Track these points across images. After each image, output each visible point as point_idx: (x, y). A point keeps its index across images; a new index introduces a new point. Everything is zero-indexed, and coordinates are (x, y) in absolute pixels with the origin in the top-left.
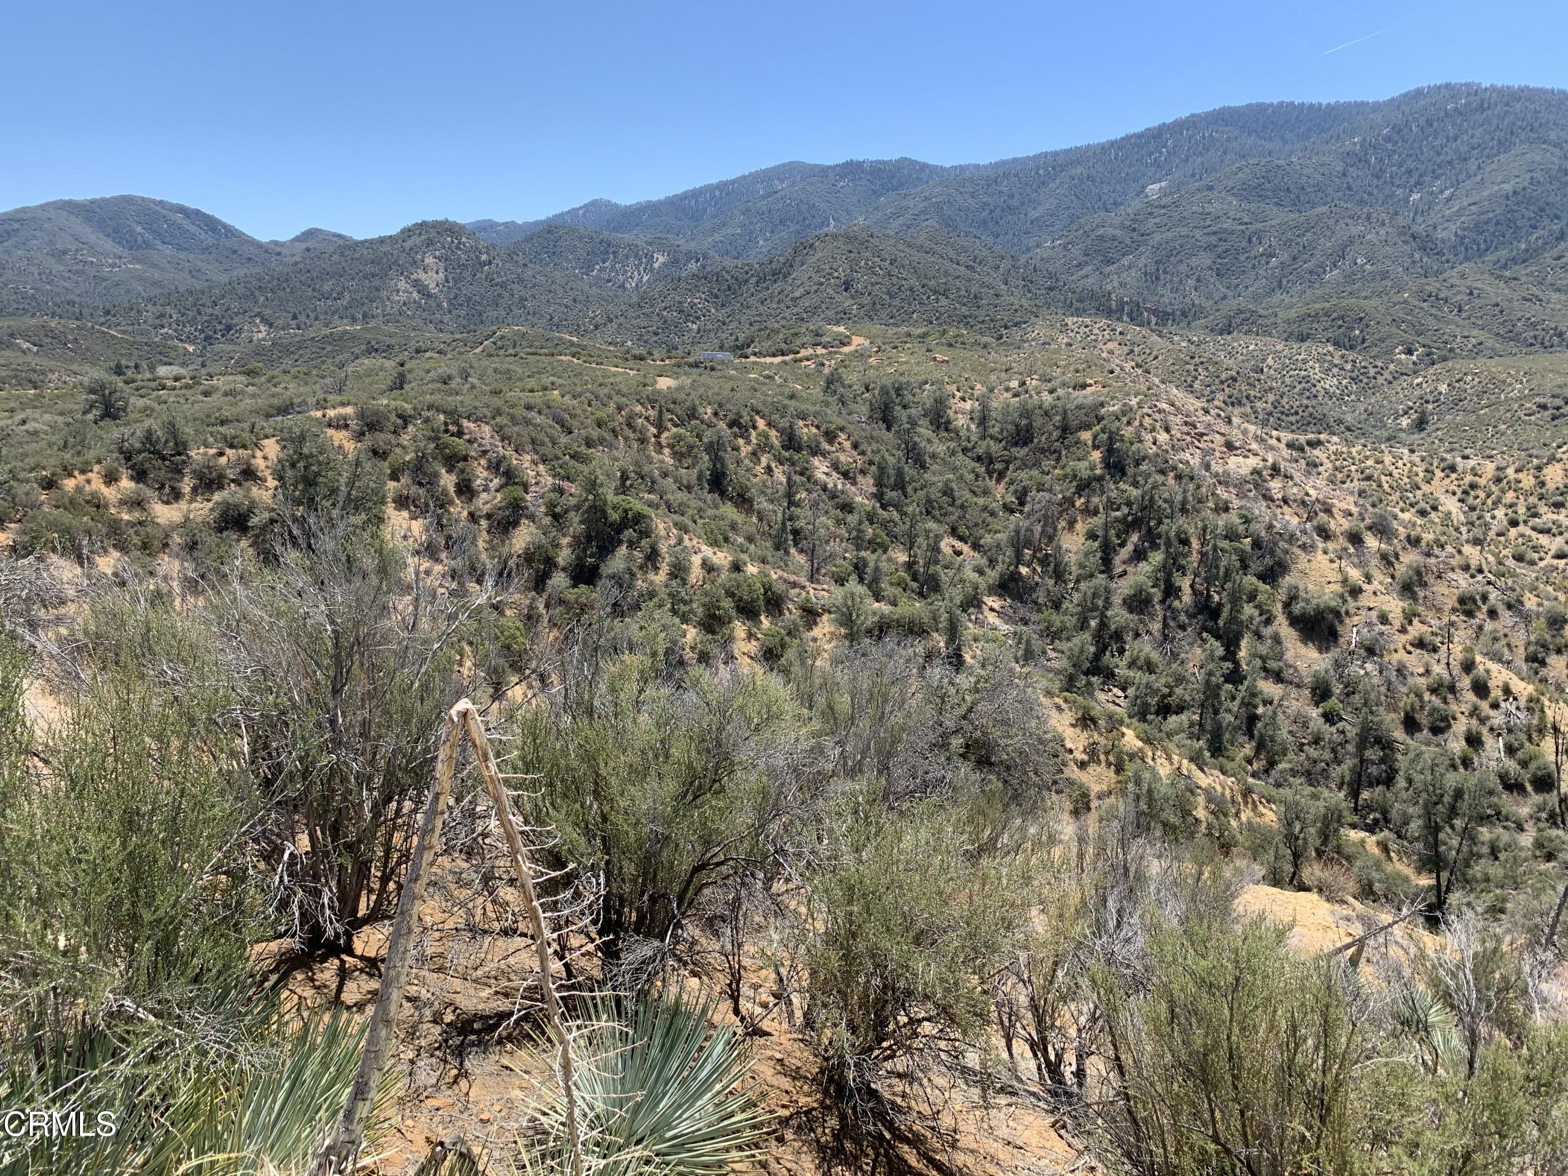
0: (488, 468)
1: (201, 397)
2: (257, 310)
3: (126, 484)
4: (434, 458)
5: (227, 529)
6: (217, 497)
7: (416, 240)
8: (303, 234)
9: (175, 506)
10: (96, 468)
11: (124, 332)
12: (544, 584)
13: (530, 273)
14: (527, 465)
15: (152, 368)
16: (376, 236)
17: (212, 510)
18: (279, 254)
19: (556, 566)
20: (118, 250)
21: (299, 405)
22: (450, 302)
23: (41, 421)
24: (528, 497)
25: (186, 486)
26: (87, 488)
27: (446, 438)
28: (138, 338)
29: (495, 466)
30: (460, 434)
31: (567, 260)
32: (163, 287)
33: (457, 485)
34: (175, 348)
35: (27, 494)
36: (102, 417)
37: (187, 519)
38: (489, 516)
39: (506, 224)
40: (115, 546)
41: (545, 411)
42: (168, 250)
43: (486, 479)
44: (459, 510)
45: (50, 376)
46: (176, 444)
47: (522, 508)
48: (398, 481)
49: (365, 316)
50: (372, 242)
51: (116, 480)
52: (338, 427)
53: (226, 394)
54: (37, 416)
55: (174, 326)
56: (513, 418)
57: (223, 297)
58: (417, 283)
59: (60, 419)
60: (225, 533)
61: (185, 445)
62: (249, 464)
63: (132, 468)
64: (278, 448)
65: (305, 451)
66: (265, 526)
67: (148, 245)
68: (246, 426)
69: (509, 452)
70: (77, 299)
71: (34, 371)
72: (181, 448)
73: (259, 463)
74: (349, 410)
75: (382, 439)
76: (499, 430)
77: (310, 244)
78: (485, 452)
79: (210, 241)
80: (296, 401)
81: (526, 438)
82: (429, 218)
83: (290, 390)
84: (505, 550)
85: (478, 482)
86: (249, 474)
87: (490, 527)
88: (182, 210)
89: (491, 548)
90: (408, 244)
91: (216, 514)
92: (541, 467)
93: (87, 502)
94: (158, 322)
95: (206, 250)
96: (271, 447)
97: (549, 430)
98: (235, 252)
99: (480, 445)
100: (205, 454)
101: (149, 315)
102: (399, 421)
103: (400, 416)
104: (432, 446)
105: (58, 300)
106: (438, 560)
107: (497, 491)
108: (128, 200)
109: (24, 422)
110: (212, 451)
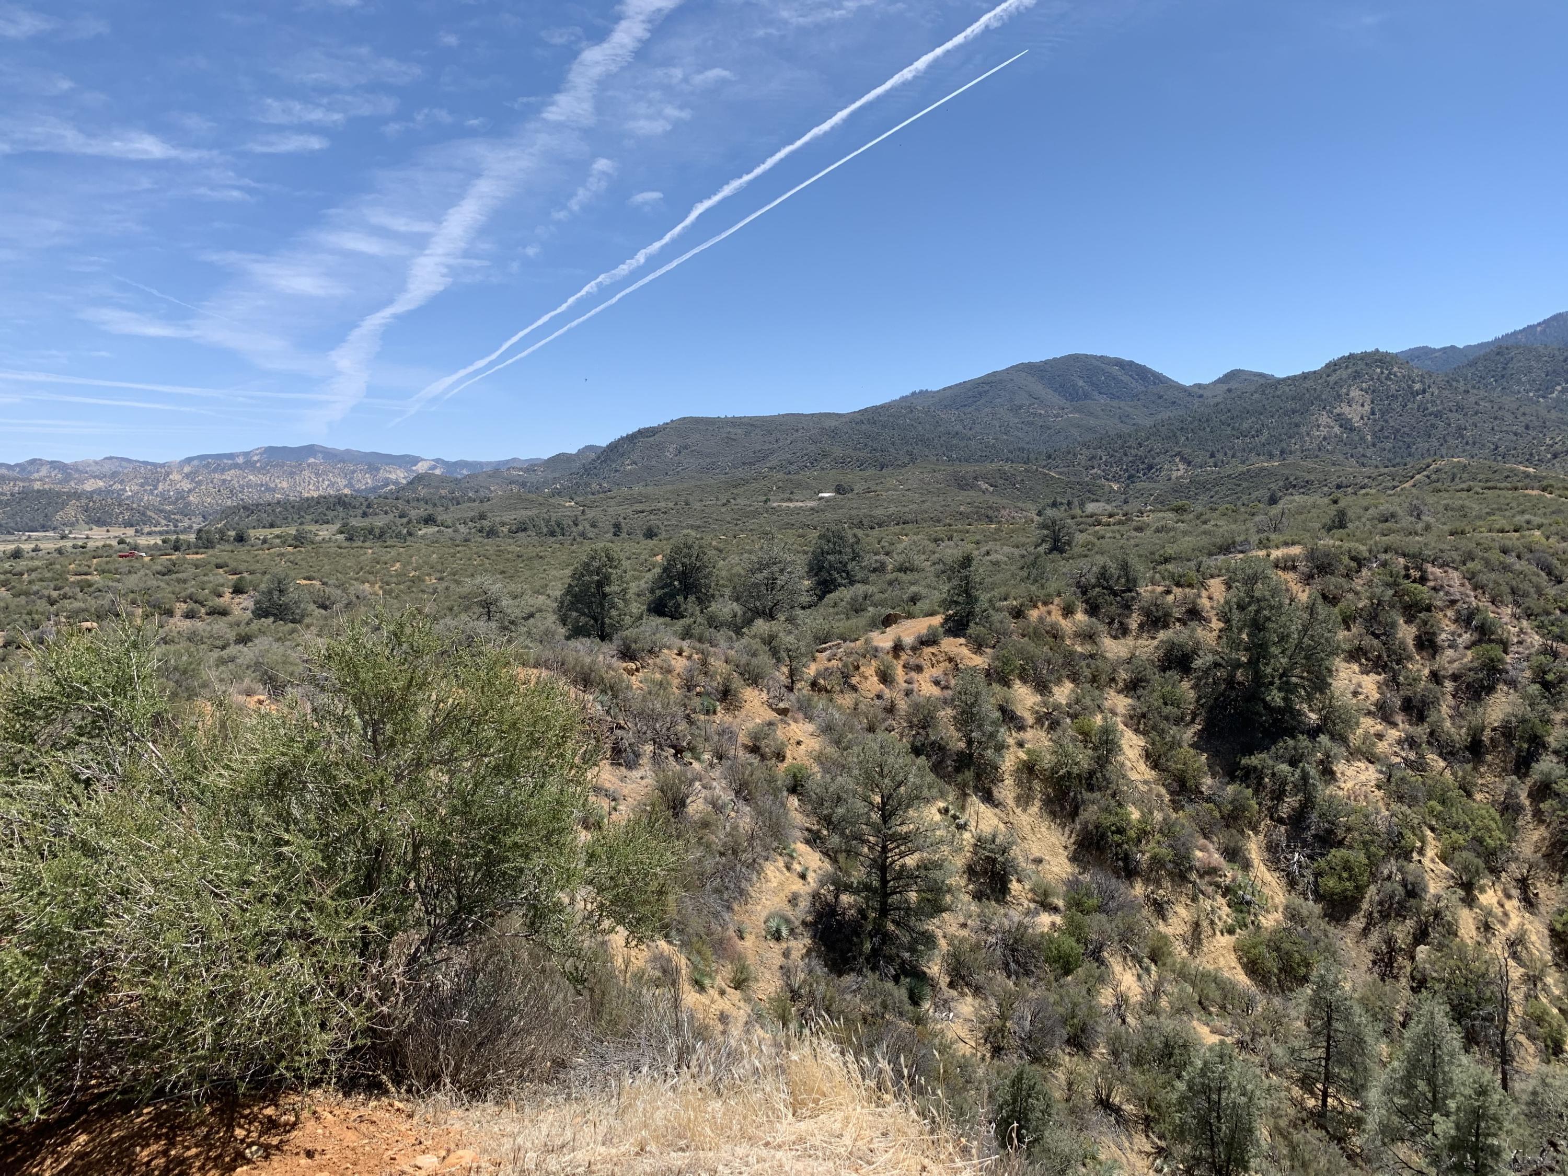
0: (1456, 621)
1: (1135, 534)
2: (1177, 449)
3: (1080, 616)
4: (1392, 607)
5: (1170, 669)
6: (1162, 635)
7: (1343, 373)
8: (1226, 376)
9: (1123, 641)
10: (1057, 600)
11: (1060, 473)
12: (1528, 767)
13: (1472, 399)
14: (1506, 619)
15: (1082, 505)
16: (1299, 372)
17: (1157, 648)
18: (1201, 396)
19: (1545, 746)
20: (1063, 402)
21: (1241, 544)
22: (1374, 435)
23: (1001, 553)
24: (1508, 659)
25: (1134, 622)
26: (1048, 619)
27: (1406, 584)
28: (1072, 479)
29: (1466, 619)
30: (1423, 580)
31: (1519, 382)
32: (1095, 432)
33: (1418, 638)
34: (1102, 487)
35: (1001, 622)
36: (1051, 551)
37: (1133, 656)
38: (1455, 677)
39: (1444, 350)
40: (1068, 677)
41: (1529, 556)
42: (1103, 400)
43: (1453, 634)
44: (1419, 667)
45: (1003, 512)
46: (1128, 580)
47: (1500, 672)
48: (1349, 629)
49: (1282, 452)
50: (1293, 379)
51: (1072, 613)
52: (1285, 569)
53: (1158, 531)
54: (998, 548)
55: (1103, 467)
56: (1487, 562)
57: (1148, 439)
58: (1339, 418)
59: (1017, 552)
60: (1168, 673)
61: (1135, 582)
62: (1194, 603)
63: (1086, 602)
64: (1223, 588)
65: (1257, 594)
66: (1209, 669)
67: (1087, 396)
68: (1192, 564)
69: (1484, 603)
70: (1026, 446)
71: (991, 508)
72: (1131, 585)
73: (1204, 602)
74: (1296, 550)
75: (1333, 582)
76: (1471, 577)
77: (1234, 385)
78: (1453, 602)
79: (1141, 388)
80: (1239, 539)
81: (1505, 589)
82: (1358, 350)
83: (1223, 527)
84: (1476, 721)
85: (1443, 636)
86: (1194, 614)
87: (1457, 690)
88: (1120, 363)
89: (1457, 715)
90: (1332, 379)
91: (1161, 653)
92: (1525, 623)
93: (1047, 632)
94: (1089, 463)
95: (1136, 397)
96: (1216, 586)
97: (1534, 579)
98: (1160, 397)
99: (1447, 593)
100: (1153, 591)
101: (1082, 459)
102: (1353, 564)
103: (1353, 559)
104: (1391, 592)
105: (1011, 447)
106: (1394, 725)
107: (1467, 648)
108: (1075, 358)
109: (988, 553)
110: (1160, 589)
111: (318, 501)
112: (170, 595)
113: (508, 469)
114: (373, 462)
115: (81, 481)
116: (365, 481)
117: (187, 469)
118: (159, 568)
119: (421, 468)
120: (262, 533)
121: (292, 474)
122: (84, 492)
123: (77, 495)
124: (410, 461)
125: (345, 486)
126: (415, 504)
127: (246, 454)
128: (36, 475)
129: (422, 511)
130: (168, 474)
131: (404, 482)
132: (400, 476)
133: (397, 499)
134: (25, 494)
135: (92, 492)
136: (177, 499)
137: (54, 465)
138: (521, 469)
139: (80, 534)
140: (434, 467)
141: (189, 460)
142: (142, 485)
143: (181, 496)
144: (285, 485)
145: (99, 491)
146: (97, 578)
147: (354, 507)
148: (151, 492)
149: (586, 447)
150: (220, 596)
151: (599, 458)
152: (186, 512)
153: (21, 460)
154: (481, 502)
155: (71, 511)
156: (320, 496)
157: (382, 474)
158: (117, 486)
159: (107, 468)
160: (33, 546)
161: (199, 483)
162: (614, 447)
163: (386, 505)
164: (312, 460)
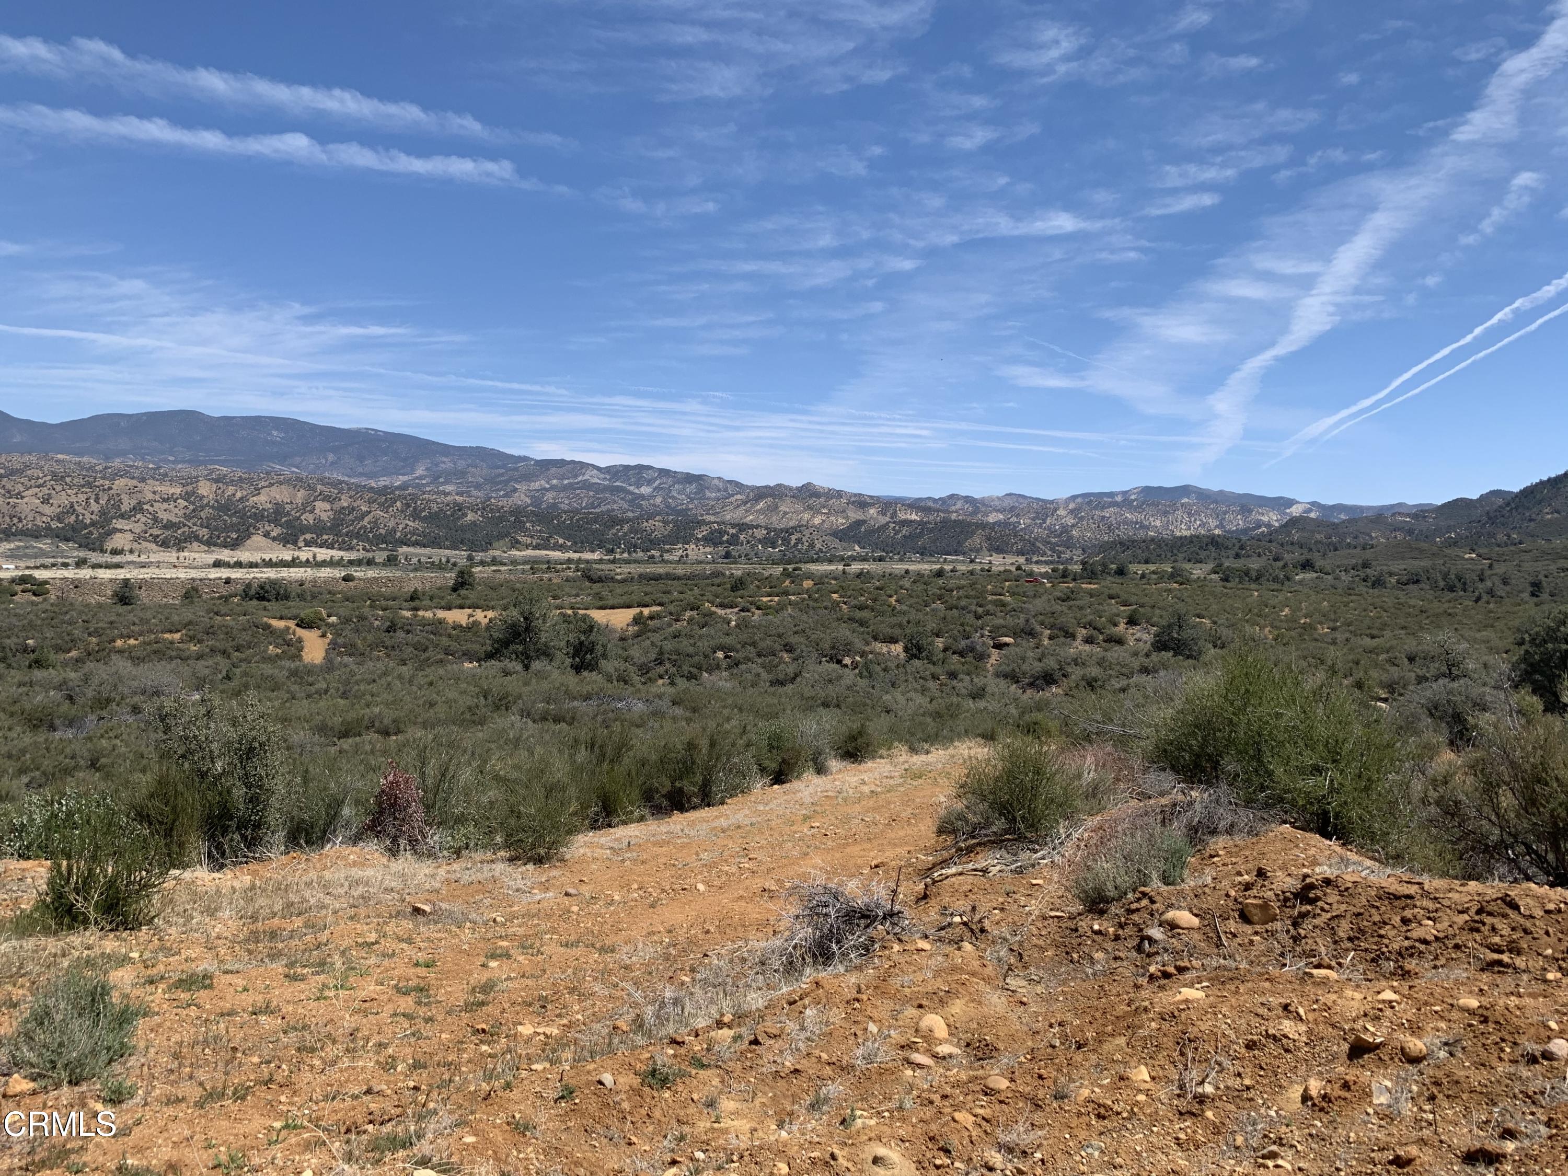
111: (1191, 540)
112: (1073, 620)
113: (1394, 514)
114: (1247, 503)
115: (986, 514)
116: (1236, 522)
117: (1072, 506)
118: (1059, 594)
119: (1295, 511)
120: (1139, 569)
121: (1166, 513)
122: (988, 524)
123: (983, 526)
124: (1283, 503)
125: (1217, 527)
126: (1289, 548)
127: (1124, 493)
128: (953, 508)
129: (1297, 555)
130: (1056, 510)
131: (1277, 524)
132: (1273, 518)
133: (1270, 541)
134: (945, 522)
135: (994, 523)
136: (1062, 533)
137: (968, 499)
138: (1408, 515)
139: (985, 559)
140: (1310, 511)
141: (1074, 498)
142: (1033, 519)
143: (1065, 529)
144: (1158, 523)
145: (998, 523)
146: (1009, 599)
147: (1227, 548)
148: (1040, 526)
149: (1491, 492)
150: (1115, 625)
151: (1508, 504)
152: (1069, 544)
153: (943, 495)
154: (1364, 549)
155: (977, 540)
156: (1192, 536)
157: (1254, 516)
158: (1014, 519)
159: (1007, 503)
160: (951, 567)
161: (1082, 519)
162: (1529, 492)
163: (1259, 547)
164: (1185, 500)
